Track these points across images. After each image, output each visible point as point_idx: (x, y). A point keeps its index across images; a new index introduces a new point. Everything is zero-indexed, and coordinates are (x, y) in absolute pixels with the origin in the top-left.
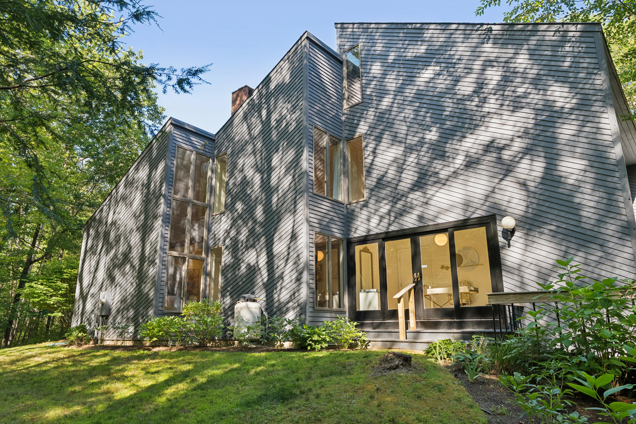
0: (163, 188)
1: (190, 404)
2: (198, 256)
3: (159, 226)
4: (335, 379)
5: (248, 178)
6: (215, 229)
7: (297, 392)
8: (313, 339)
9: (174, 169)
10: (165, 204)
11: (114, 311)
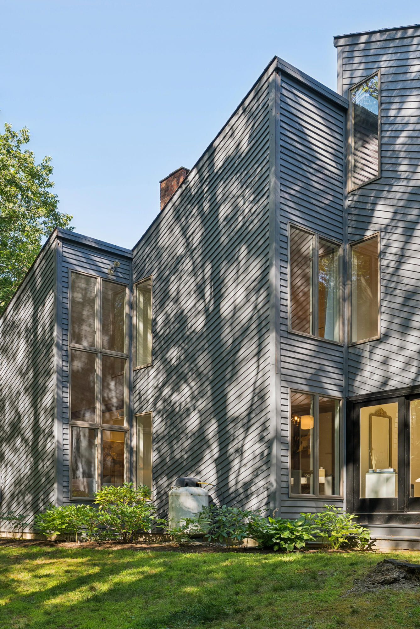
0: (55, 334)
1: (75, 619)
2: (117, 426)
3: (53, 387)
4: (294, 594)
5: (186, 312)
6: (141, 388)
7: (229, 610)
8: (282, 536)
9: (69, 306)
10: (59, 356)
11: (7, 496)
